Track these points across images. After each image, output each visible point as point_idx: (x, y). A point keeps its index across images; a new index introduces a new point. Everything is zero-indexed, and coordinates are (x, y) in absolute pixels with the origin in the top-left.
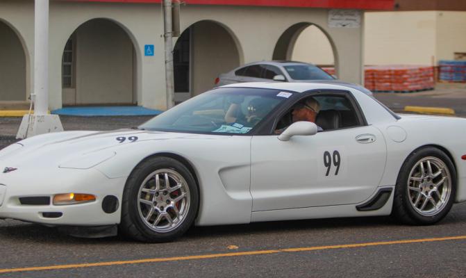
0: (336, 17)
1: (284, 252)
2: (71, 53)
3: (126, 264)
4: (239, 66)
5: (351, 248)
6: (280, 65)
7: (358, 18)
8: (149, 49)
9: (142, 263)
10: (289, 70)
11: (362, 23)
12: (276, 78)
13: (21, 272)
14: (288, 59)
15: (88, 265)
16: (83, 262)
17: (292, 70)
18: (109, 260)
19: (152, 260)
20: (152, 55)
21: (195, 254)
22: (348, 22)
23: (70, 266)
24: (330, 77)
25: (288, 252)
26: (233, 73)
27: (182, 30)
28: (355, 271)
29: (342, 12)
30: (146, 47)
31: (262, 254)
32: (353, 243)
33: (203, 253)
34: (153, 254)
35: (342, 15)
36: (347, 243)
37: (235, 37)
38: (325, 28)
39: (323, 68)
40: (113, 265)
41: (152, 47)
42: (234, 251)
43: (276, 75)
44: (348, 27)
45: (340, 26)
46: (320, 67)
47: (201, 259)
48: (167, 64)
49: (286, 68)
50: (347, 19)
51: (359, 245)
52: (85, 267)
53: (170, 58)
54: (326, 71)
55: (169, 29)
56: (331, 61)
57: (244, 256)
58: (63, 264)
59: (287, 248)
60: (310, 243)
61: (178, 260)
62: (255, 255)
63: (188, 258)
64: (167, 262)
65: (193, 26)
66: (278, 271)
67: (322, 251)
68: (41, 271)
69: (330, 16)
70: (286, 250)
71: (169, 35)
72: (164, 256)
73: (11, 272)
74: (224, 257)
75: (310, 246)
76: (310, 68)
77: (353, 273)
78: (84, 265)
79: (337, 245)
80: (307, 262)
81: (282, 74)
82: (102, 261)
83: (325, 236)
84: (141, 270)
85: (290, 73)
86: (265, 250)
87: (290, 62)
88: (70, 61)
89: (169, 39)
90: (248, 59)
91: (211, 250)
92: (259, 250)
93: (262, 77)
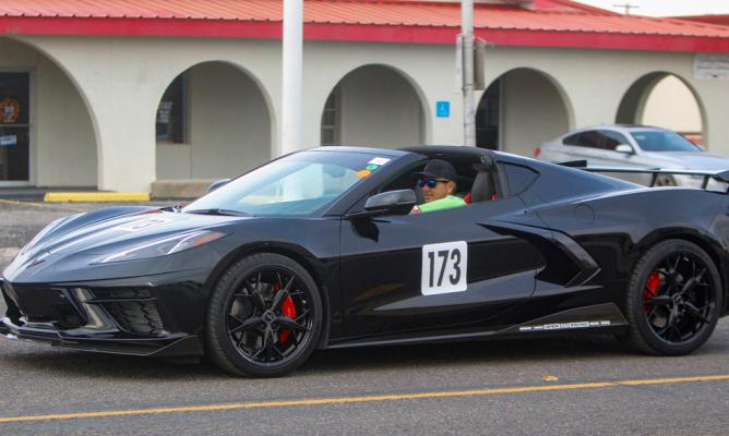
0: (705, 64)
1: (622, 385)
2: (333, 114)
3: (402, 399)
4: (567, 128)
5: (715, 381)
6: (625, 131)
8: (442, 108)
9: (423, 398)
10: (638, 137)
12: (620, 148)
13: (256, 408)
14: (637, 122)
15: (350, 400)
16: (344, 396)
17: (642, 138)
18: (378, 394)
19: (438, 394)
20: (447, 115)
21: (497, 387)
22: (721, 71)
23: (324, 401)
24: (695, 148)
25: (627, 386)
26: (559, 141)
27: (488, 81)
28: (716, 411)
29: (713, 58)
30: (439, 104)
31: (590, 388)
32: (717, 374)
33: (509, 386)
34: (440, 386)
35: (712, 61)
36: (711, 375)
37: (563, 91)
38: (689, 80)
39: (687, 137)
40: (384, 401)
41: (447, 105)
42: (551, 383)
43: (619, 144)
44: (721, 78)
45: (710, 77)
46: (682, 134)
47: (506, 393)
48: (468, 128)
49: (633, 134)
50: (720, 68)
52: (346, 403)
53: (471, 120)
54: (691, 141)
55: (470, 80)
56: (696, 126)
57: (566, 390)
58: (315, 397)
59: (626, 380)
60: (658, 374)
61: (474, 395)
62: (581, 389)
63: (489, 391)
64: (459, 396)
65: (504, 76)
66: (611, 411)
67: (673, 385)
68: (285, 407)
69: (696, 63)
70: (624, 383)
71: (470, 88)
72: (455, 389)
73: (243, 408)
74: (538, 391)
75: (658, 378)
76: (669, 136)
77: (716, 414)
78: (345, 400)
79: (694, 376)
80: (652, 399)
81: (628, 143)
82: (369, 394)
83: (679, 365)
84: (422, 407)
85: (639, 142)
86: (595, 382)
87: (641, 126)
88: (333, 123)
89: (469, 93)
90: (582, 121)
91: (519, 381)
92: (586, 382)
93: (601, 147)
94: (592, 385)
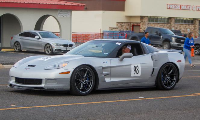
0: (61, 13)
4: (21, 32)
5: (62, 106)
6: (37, 32)
7: (70, 13)
10: (41, 34)
11: (71, 15)
12: (36, 37)
14: (41, 30)
17: (42, 34)
22: (65, 15)
24: (58, 37)
26: (18, 35)
28: (62, 115)
29: (63, 11)
31: (25, 108)
32: (62, 104)
36: (60, 104)
37: (20, 21)
38: (56, 17)
42: (14, 107)
43: (36, 36)
44: (65, 17)
45: (62, 16)
46: (54, 33)
49: (39, 33)
50: (65, 14)
51: (64, 105)
54: (56, 35)
56: (58, 31)
57: (18, 109)
59: (35, 106)
62: (22, 109)
65: (2, 16)
67: (49, 107)
69: (58, 12)
70: (35, 107)
74: (9, 110)
75: (45, 105)
76: (50, 33)
77: (62, 116)
79: (56, 105)
80: (43, 112)
81: (38, 36)
85: (41, 35)
90: (25, 29)
91: (4, 107)
93: (30, 37)
94: (26, 107)
